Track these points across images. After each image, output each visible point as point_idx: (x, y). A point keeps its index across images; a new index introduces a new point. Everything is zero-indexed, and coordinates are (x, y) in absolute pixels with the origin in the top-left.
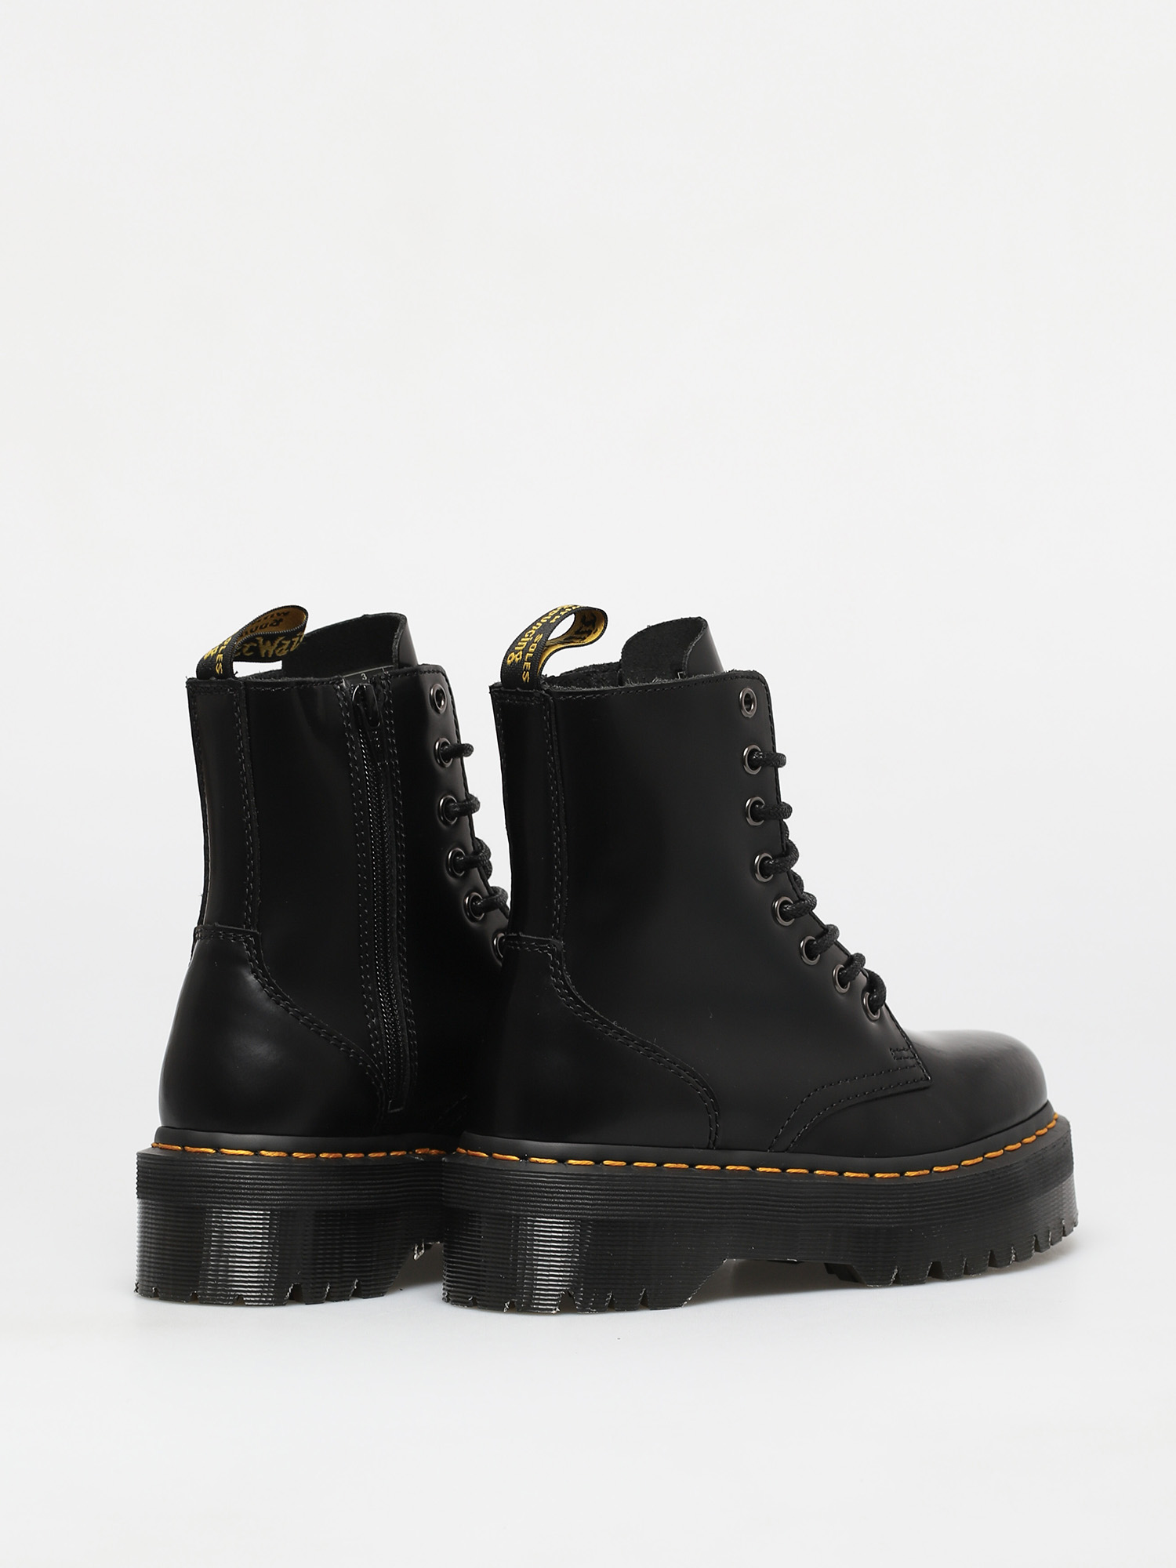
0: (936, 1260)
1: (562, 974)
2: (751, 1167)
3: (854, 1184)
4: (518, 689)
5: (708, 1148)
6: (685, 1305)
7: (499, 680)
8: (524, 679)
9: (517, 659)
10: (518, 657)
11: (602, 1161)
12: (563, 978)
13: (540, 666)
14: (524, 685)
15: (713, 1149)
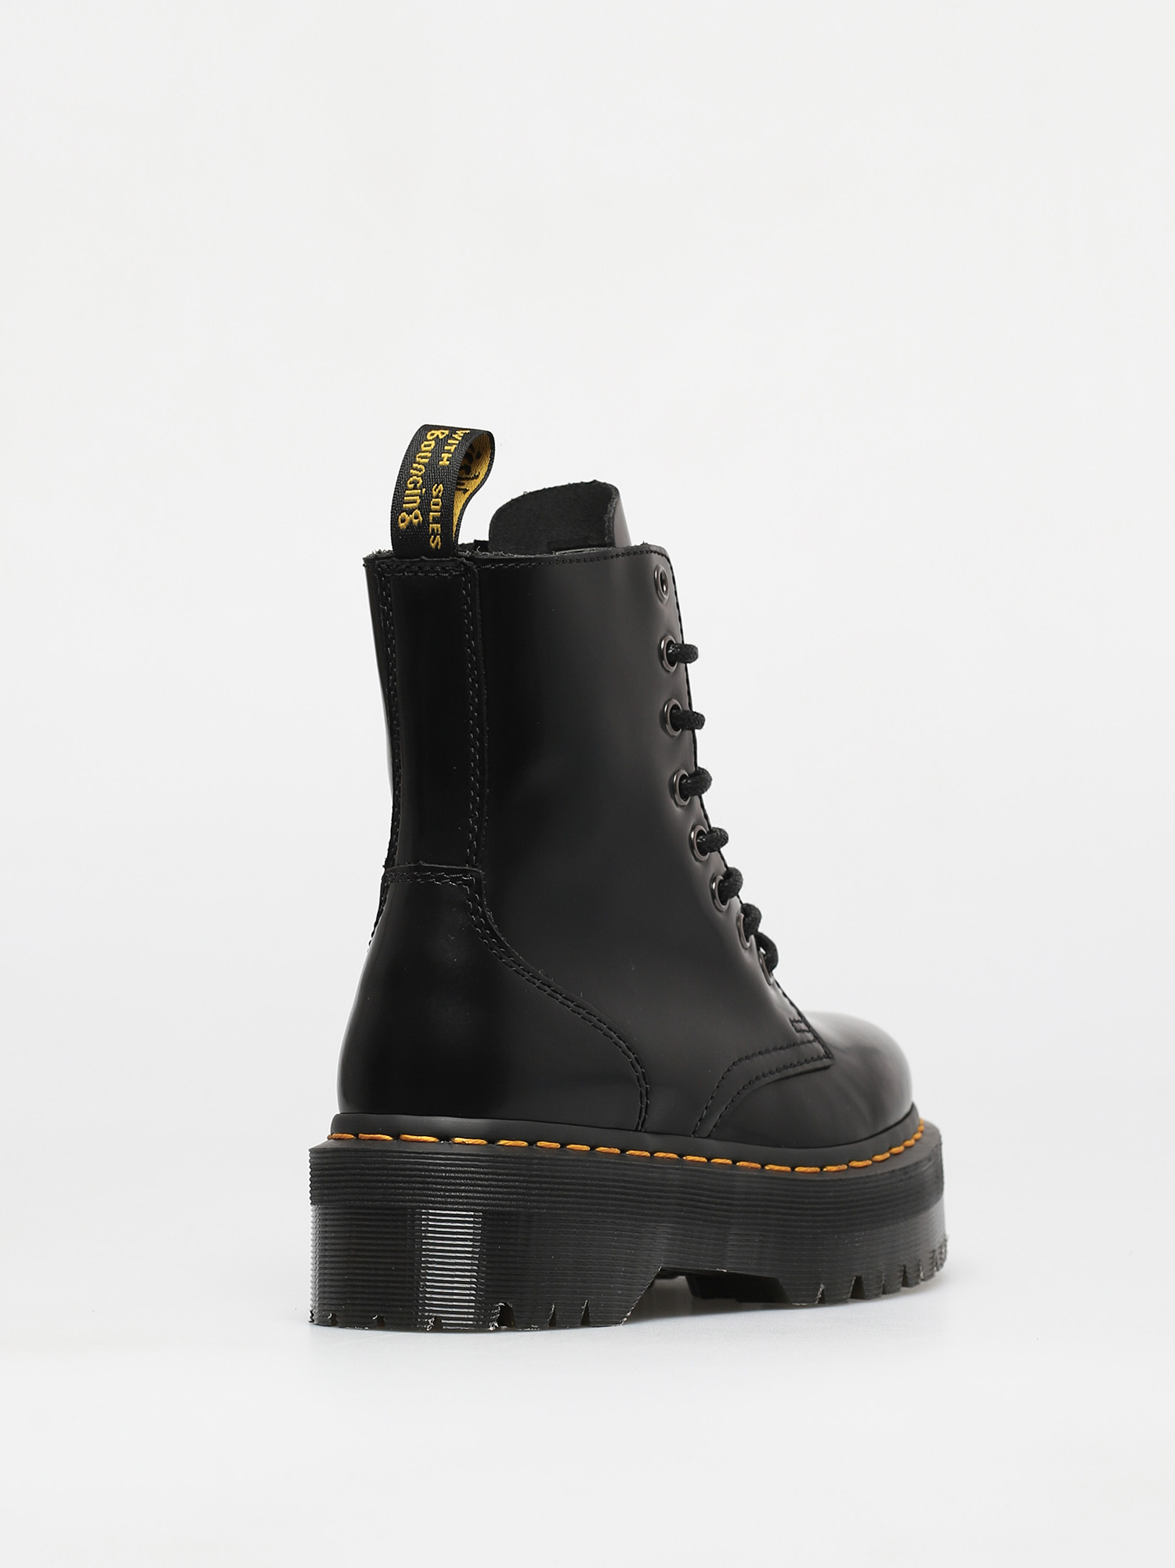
0: (858, 1275)
1: (483, 911)
2: (679, 1156)
3: (775, 1177)
4: (424, 558)
5: (636, 1130)
6: (626, 1322)
7: (387, 546)
8: (433, 545)
9: (416, 521)
10: (416, 518)
11: (536, 1142)
12: (484, 916)
13: (455, 529)
14: (434, 553)
15: (641, 1131)
